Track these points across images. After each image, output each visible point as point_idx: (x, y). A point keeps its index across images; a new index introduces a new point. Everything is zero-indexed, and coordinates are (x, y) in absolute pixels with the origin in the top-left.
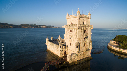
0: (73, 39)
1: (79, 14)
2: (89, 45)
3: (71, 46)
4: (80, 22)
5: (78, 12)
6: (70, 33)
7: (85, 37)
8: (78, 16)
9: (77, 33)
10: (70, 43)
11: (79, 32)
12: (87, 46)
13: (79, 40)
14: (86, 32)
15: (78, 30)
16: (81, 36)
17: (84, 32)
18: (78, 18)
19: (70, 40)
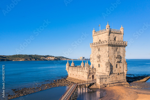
0: (102, 59)
1: (109, 28)
2: (122, 67)
3: (100, 68)
4: (110, 38)
5: (107, 26)
6: (98, 52)
7: (117, 56)
8: (108, 30)
9: (107, 50)
10: (99, 64)
11: (109, 49)
12: (120, 67)
13: (110, 58)
14: (118, 51)
15: (107, 47)
16: (112, 55)
17: (115, 49)
18: (107, 34)
19: (98, 60)
